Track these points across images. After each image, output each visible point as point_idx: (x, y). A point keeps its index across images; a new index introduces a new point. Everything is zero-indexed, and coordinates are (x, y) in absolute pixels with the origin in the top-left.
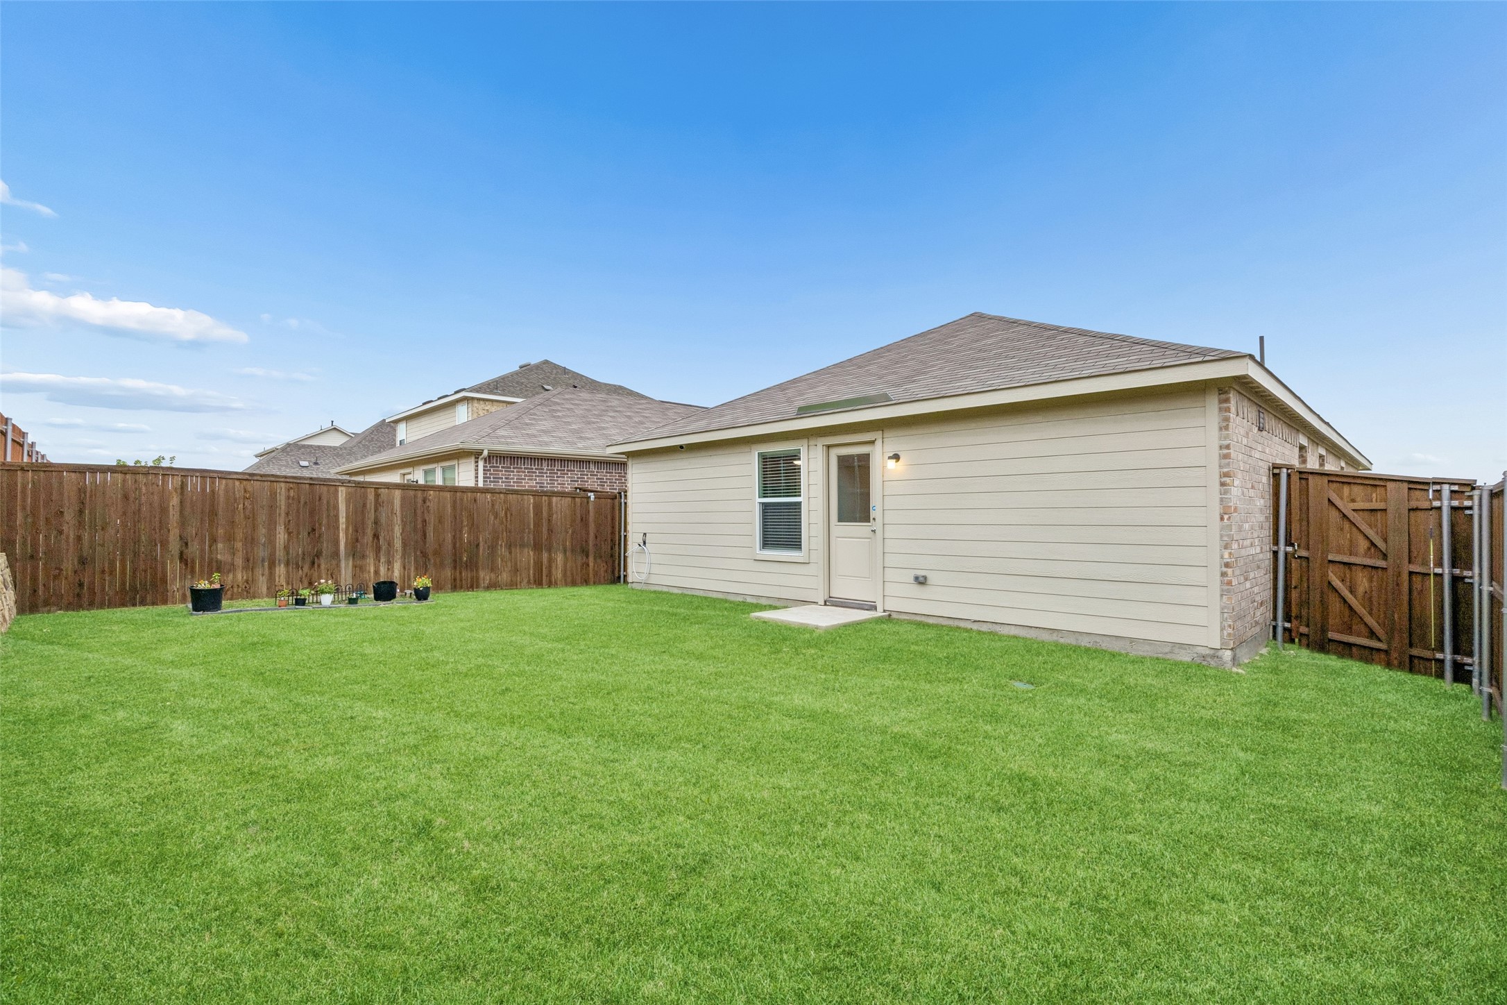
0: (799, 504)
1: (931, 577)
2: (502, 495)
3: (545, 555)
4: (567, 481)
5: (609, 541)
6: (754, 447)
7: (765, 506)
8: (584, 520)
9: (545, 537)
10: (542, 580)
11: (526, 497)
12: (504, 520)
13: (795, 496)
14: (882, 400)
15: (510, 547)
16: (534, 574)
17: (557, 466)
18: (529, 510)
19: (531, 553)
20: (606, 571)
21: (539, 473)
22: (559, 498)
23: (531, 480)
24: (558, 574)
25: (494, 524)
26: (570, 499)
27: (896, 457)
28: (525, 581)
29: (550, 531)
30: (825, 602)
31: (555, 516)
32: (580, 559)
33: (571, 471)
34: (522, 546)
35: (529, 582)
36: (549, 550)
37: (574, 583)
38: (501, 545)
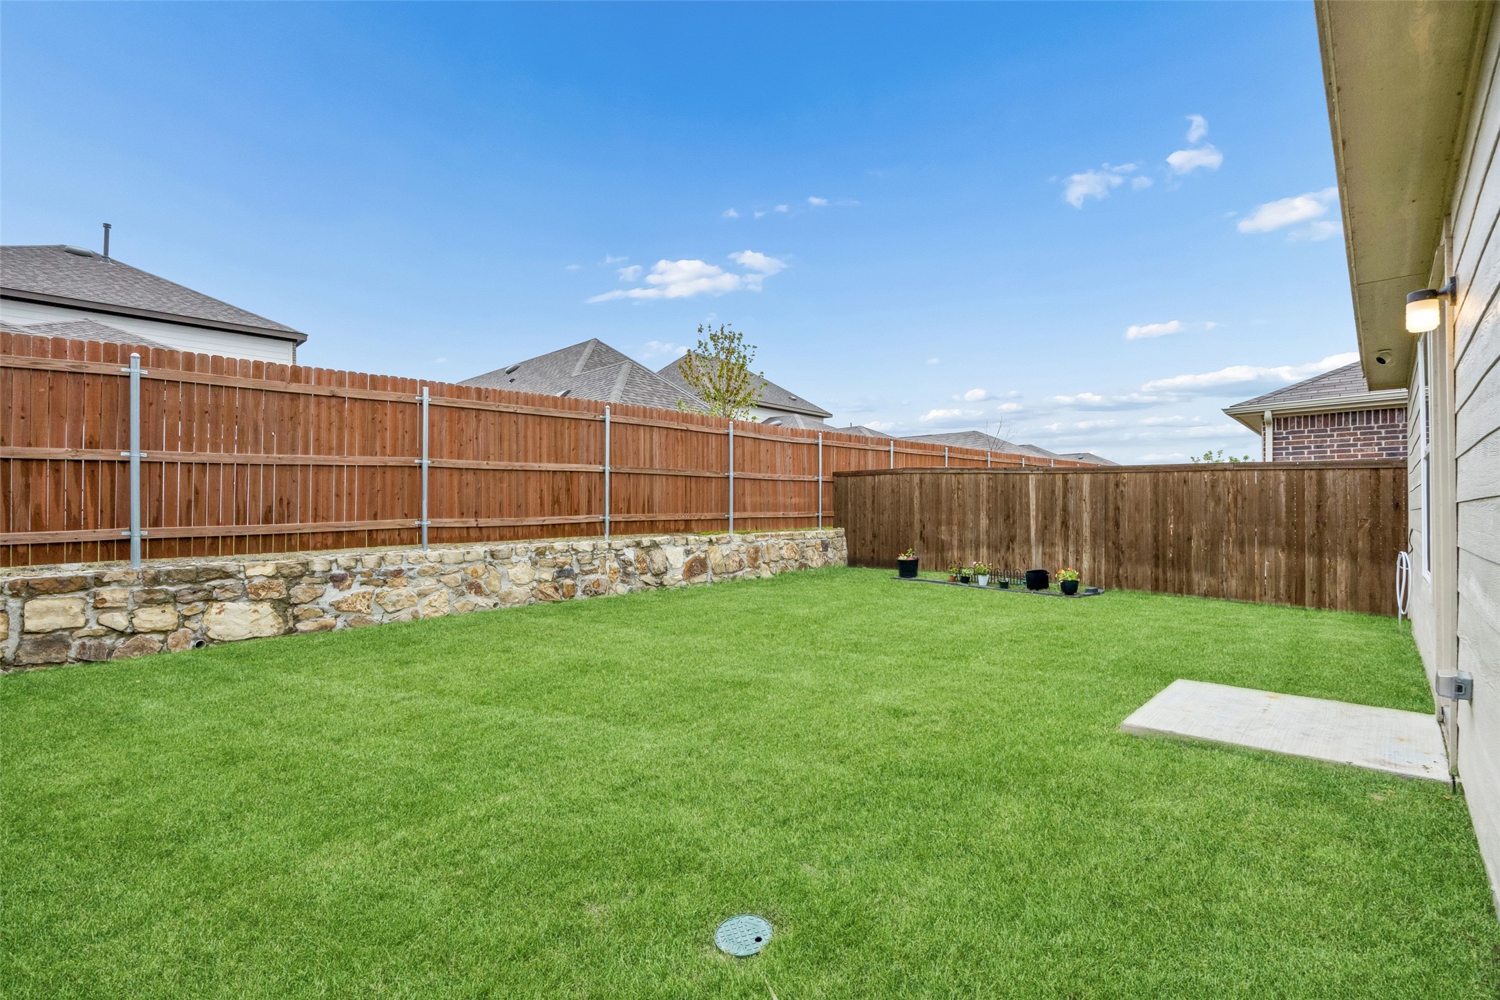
3: (1311, 561)
9: (1310, 531)
10: (1304, 597)
15: (1242, 543)
16: (1289, 588)
19: (1282, 556)
22: (1340, 472)
24: (1334, 591)
25: (1216, 512)
28: (1271, 595)
29: (1320, 522)
31: (1331, 500)
34: (1265, 544)
35: (1277, 598)
36: (1319, 553)
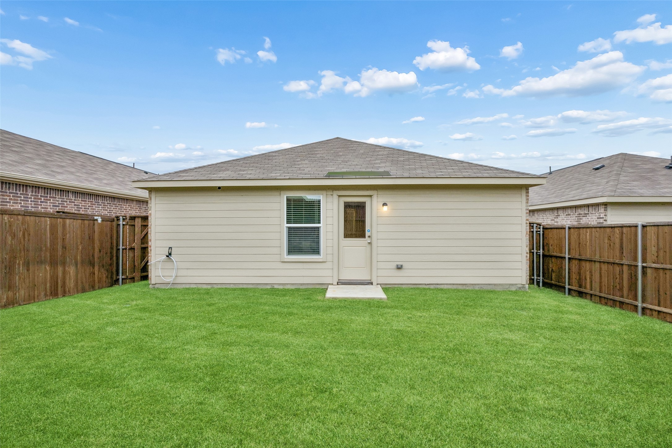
0: (318, 228)
1: (405, 265)
2: (20, 217)
3: (60, 269)
4: (50, 206)
5: (109, 253)
6: (282, 192)
7: (289, 229)
8: (91, 238)
9: (60, 253)
10: (57, 290)
11: (43, 219)
12: (22, 240)
13: (314, 223)
14: (385, 175)
15: (27, 264)
16: (51, 287)
17: (41, 193)
18: (46, 230)
19: (48, 268)
20: (107, 277)
21: (24, 197)
22: (72, 220)
23: (17, 203)
24: (71, 284)
25: (12, 245)
26: (80, 221)
27: (385, 204)
28: (43, 294)
30: (338, 283)
31: (68, 235)
32: (88, 270)
33: (53, 197)
34: (41, 262)
35: (46, 295)
36: (64, 264)
37: (84, 291)
38: (19, 264)
